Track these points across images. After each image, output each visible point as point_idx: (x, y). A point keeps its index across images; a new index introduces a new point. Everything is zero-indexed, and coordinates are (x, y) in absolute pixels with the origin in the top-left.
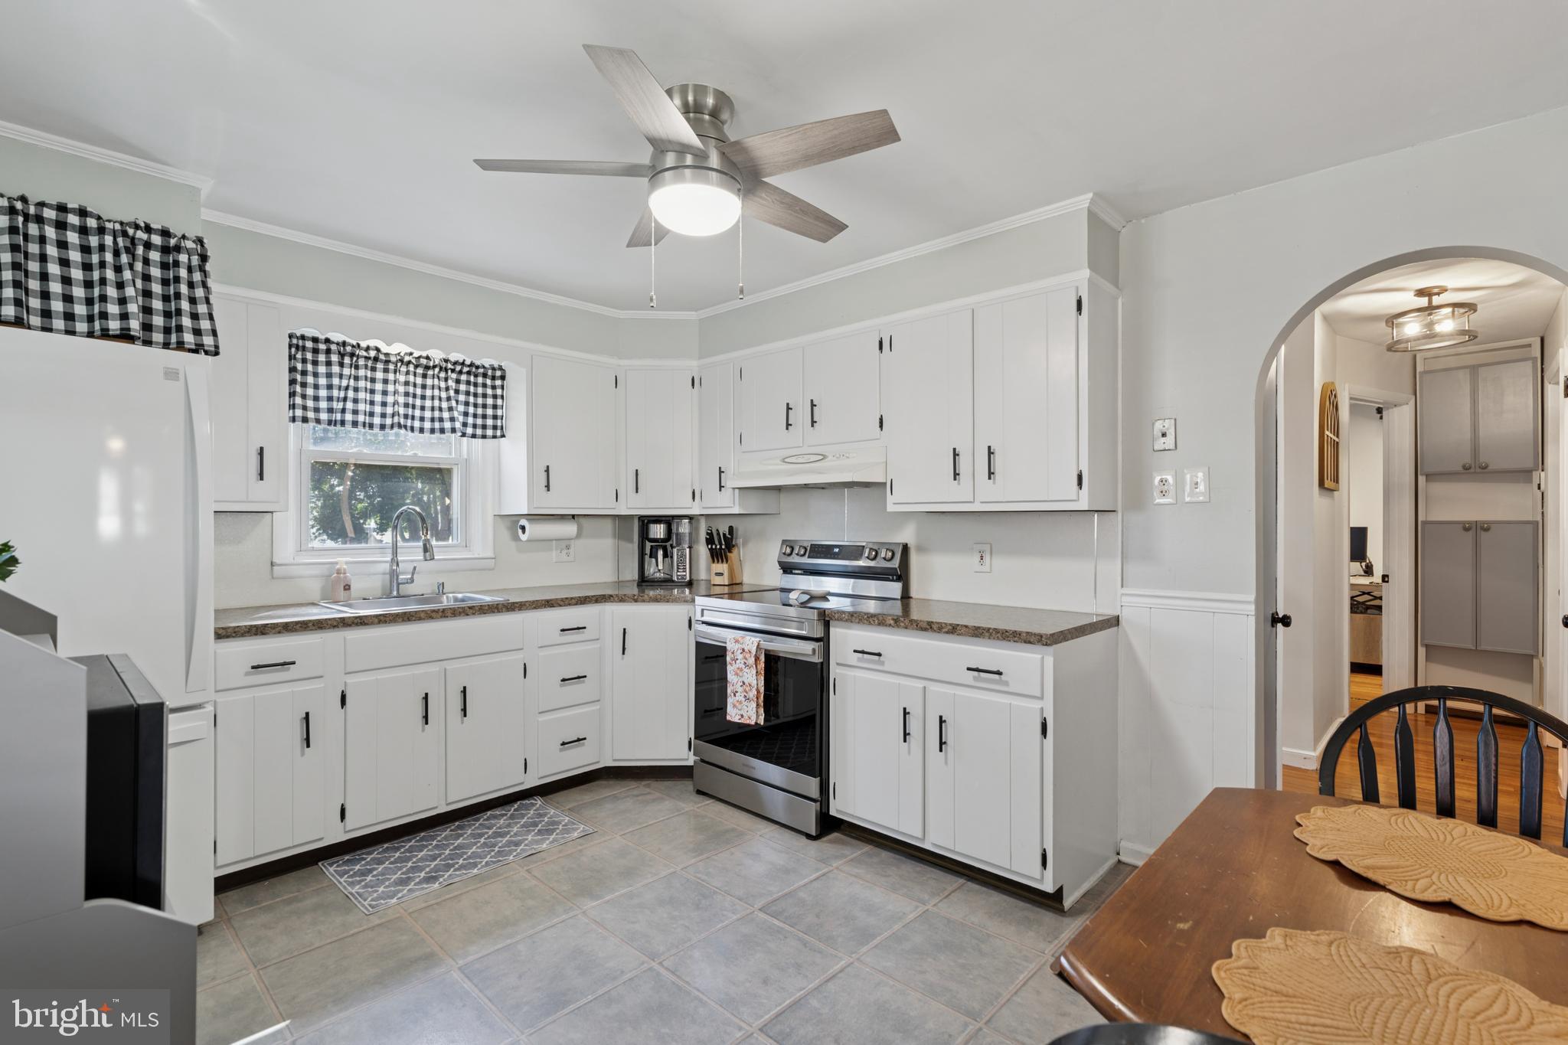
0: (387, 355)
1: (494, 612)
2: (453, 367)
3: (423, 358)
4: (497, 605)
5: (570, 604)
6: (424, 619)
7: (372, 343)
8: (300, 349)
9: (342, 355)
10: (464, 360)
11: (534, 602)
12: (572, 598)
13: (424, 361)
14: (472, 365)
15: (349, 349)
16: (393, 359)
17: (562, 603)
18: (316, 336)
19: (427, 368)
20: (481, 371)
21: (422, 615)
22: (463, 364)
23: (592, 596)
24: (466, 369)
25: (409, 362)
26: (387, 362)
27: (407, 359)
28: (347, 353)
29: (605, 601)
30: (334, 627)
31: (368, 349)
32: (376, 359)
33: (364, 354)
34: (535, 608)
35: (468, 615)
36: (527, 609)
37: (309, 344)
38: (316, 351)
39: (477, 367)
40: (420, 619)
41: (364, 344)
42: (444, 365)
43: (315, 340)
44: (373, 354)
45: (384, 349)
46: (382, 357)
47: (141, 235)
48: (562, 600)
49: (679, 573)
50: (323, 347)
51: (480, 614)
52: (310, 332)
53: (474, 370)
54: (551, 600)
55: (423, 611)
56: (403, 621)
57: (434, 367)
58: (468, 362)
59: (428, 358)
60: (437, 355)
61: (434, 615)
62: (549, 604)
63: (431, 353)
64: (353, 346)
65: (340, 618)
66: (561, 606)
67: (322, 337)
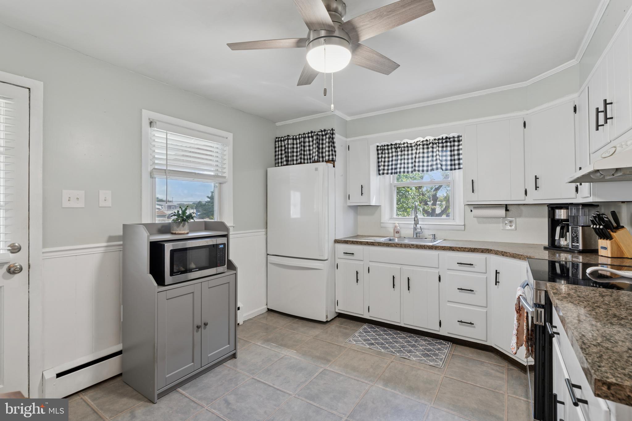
0: (411, 144)
1: (423, 248)
2: (438, 142)
3: (425, 141)
4: (424, 245)
5: (464, 251)
6: (394, 247)
7: (405, 141)
8: (384, 150)
9: (396, 148)
10: (443, 137)
11: (443, 247)
12: (465, 248)
13: (425, 142)
14: (446, 138)
15: (398, 145)
16: (413, 145)
17: (459, 250)
18: (387, 144)
19: (427, 145)
20: (452, 139)
21: (393, 245)
22: (442, 139)
23: (479, 249)
24: (444, 141)
25: (420, 145)
26: (411, 147)
27: (418, 143)
28: (397, 147)
29: (488, 253)
30: (365, 244)
31: (404, 143)
32: (407, 146)
33: (403, 146)
34: (443, 250)
35: (411, 248)
36: (439, 249)
37: (386, 147)
38: (388, 149)
39: (450, 138)
40: (392, 246)
41: (402, 143)
42: (434, 142)
43: (388, 145)
44: (406, 145)
45: (409, 142)
46: (409, 145)
47: (320, 133)
48: (459, 248)
49: (573, 244)
50: (390, 147)
51: (416, 248)
52: (386, 143)
53: (448, 140)
54: (453, 247)
55: (393, 243)
56: (386, 246)
57: (430, 143)
58: (444, 138)
59: (427, 140)
60: (430, 138)
61: (397, 245)
62: (451, 249)
63: (428, 138)
64: (399, 144)
65: (367, 242)
66: (458, 251)
67: (389, 144)
